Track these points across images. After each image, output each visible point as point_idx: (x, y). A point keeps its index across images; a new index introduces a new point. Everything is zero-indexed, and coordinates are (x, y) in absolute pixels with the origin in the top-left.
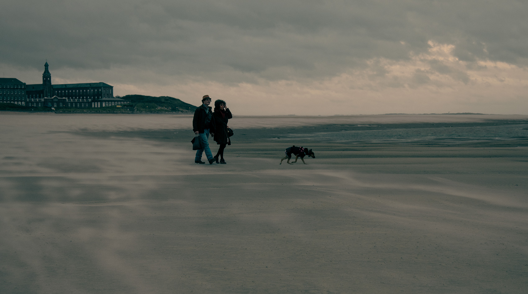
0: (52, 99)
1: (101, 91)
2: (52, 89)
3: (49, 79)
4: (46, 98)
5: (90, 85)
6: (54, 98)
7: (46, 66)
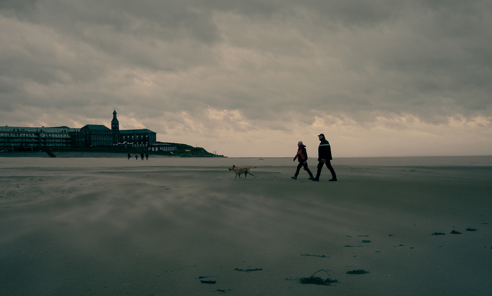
0: (123, 144)
1: (148, 137)
2: (120, 135)
3: (117, 126)
4: (119, 143)
5: (134, 132)
6: (125, 143)
7: (115, 113)
